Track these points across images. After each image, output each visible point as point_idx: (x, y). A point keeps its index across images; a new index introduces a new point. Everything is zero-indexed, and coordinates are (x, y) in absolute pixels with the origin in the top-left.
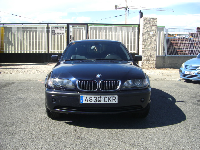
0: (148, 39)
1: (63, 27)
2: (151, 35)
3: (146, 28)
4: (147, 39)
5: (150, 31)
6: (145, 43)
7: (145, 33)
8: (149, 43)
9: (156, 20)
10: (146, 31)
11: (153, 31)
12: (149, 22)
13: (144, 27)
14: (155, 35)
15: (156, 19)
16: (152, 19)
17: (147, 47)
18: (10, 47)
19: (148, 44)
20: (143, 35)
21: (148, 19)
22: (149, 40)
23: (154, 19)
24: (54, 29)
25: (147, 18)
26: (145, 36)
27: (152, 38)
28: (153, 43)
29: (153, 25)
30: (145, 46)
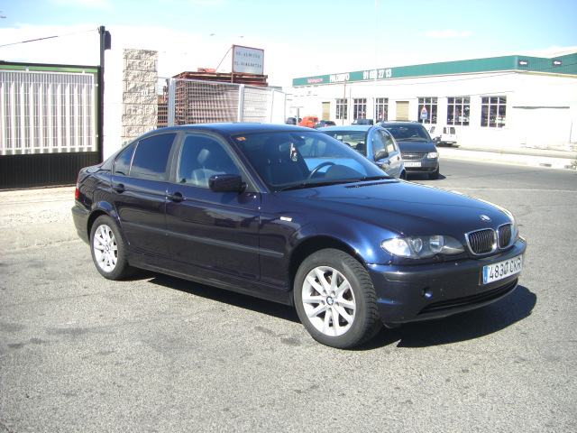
0: (135, 111)
2: (143, 99)
3: (130, 78)
4: (133, 109)
5: (141, 88)
6: (130, 122)
7: (130, 92)
8: (138, 121)
9: (154, 57)
10: (132, 86)
11: (148, 86)
12: (139, 61)
13: (127, 75)
14: (152, 99)
15: (155, 52)
16: (146, 52)
17: (133, 131)
19: (137, 123)
20: (124, 99)
21: (136, 54)
22: (139, 111)
23: (151, 55)
25: (133, 51)
26: (128, 101)
27: (147, 107)
28: (148, 122)
29: (148, 71)
30: (129, 130)
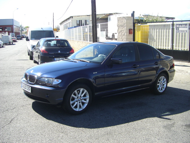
1: (186, 24)
18: (153, 42)
24: (178, 26)
